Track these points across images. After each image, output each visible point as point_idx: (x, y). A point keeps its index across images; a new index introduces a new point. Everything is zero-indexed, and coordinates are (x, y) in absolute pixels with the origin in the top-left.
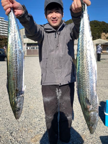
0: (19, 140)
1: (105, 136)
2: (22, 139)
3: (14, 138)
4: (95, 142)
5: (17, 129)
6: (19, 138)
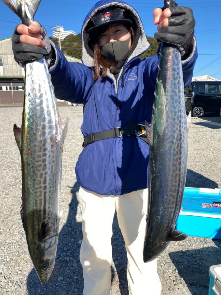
0: (15, 279)
1: (178, 252)
2: (21, 277)
3: (5, 278)
4: (162, 264)
5: (8, 260)
6: (14, 276)
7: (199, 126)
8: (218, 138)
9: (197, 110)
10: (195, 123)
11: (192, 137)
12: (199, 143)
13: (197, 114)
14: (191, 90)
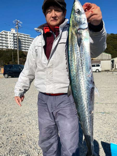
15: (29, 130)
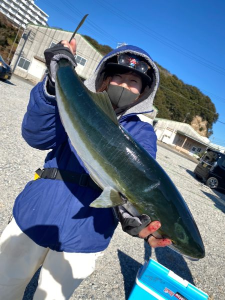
7: (207, 197)
8: (219, 219)
9: (212, 181)
10: (204, 193)
11: (194, 205)
12: (198, 214)
13: (210, 184)
14: (215, 159)
15: (8, 198)
